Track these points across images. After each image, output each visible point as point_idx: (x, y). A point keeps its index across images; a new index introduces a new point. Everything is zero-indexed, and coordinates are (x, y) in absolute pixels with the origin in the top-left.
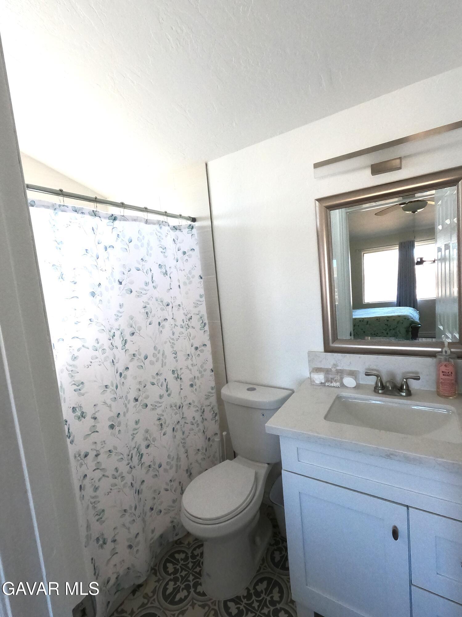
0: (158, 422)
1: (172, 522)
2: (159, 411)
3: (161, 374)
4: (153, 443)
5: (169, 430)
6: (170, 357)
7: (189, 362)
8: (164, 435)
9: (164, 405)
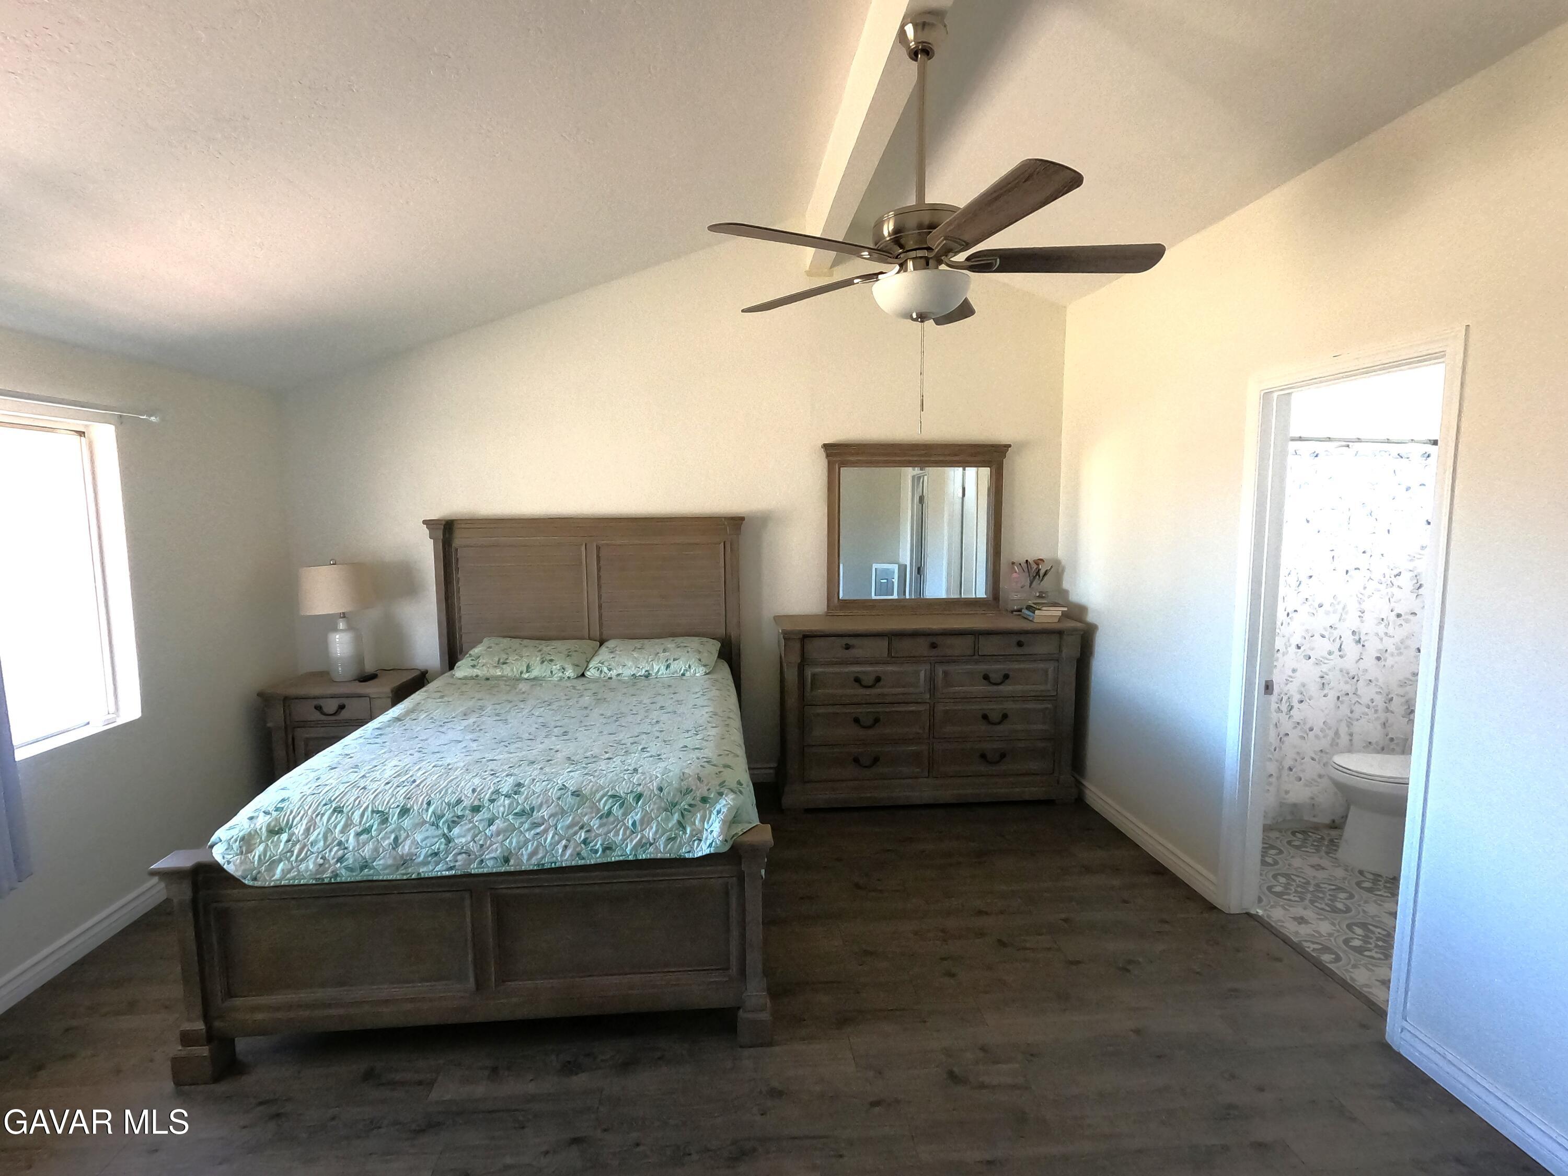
0: (1319, 680)
1: (1312, 798)
2: (1324, 668)
3: (1336, 628)
4: (1308, 701)
5: (1332, 695)
6: (1353, 614)
7: (1381, 629)
8: (1324, 696)
9: (1332, 663)
